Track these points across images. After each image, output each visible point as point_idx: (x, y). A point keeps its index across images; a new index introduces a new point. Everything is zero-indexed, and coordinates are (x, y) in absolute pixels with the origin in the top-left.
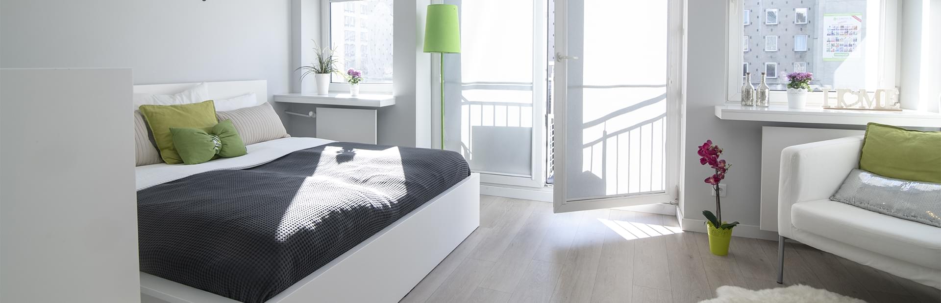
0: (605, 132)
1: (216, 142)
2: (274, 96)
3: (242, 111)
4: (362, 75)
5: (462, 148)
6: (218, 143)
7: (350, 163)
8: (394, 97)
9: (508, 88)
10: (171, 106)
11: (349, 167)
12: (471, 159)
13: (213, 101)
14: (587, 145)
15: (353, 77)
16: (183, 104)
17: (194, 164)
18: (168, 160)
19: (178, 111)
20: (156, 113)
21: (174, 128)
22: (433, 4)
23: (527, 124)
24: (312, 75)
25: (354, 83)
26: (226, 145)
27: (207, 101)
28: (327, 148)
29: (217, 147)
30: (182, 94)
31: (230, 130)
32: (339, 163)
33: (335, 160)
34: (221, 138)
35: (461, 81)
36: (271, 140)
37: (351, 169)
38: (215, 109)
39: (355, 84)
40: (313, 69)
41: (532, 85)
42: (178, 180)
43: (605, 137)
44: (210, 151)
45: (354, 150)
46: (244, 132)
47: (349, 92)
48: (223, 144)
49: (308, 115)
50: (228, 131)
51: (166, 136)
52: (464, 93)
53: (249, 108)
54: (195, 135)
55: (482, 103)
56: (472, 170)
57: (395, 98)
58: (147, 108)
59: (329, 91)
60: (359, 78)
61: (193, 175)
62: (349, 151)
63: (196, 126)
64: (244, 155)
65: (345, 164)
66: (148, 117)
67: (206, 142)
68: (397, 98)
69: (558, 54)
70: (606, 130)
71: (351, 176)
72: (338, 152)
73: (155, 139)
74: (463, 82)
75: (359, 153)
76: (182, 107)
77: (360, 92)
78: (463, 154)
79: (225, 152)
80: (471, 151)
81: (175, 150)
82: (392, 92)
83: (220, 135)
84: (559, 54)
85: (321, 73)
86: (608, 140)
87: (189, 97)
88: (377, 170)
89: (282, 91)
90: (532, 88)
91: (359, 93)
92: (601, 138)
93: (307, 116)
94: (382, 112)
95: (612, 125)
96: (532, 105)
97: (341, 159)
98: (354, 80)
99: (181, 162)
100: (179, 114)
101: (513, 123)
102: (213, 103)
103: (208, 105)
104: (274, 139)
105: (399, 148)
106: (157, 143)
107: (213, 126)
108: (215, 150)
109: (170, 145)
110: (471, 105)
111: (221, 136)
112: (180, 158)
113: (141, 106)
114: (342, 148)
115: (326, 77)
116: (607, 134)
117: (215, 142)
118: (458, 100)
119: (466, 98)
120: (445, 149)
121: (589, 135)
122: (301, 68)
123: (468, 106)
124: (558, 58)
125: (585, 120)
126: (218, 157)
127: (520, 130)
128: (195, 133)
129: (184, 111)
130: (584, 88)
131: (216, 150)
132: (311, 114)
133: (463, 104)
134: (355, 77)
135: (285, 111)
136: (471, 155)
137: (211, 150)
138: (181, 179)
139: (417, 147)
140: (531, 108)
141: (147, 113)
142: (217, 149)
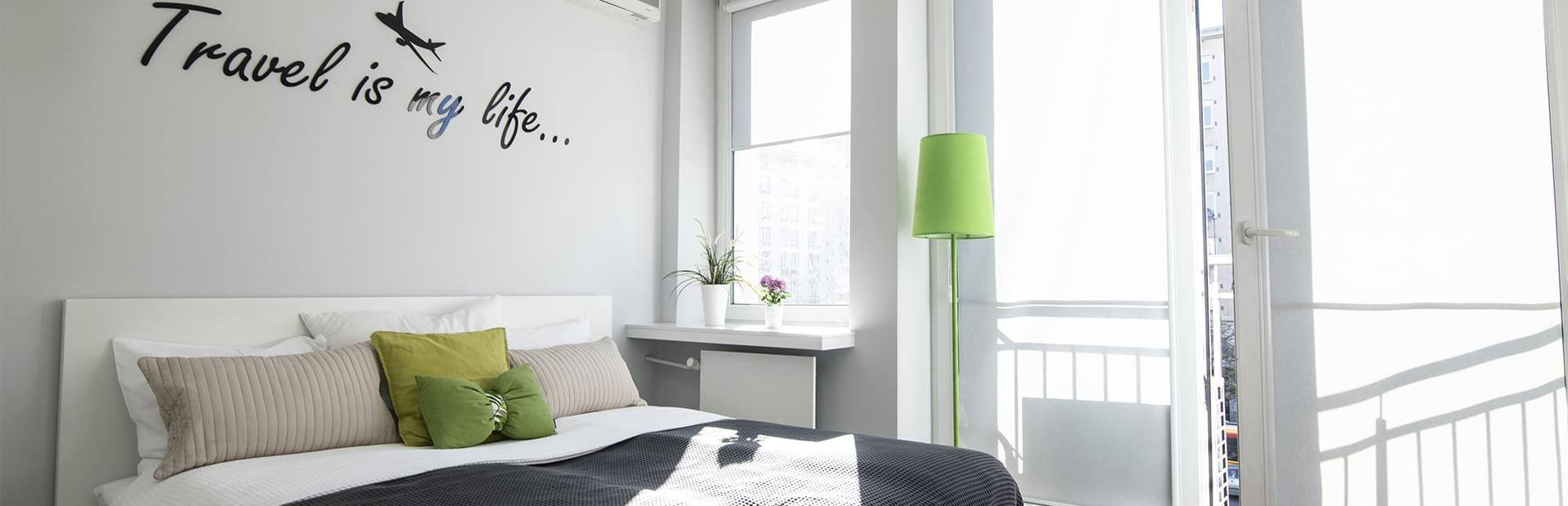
0: (1381, 423)
1: (497, 408)
2: (627, 328)
3: (556, 351)
4: (788, 287)
5: (1000, 446)
6: (501, 409)
7: (745, 466)
8: (852, 331)
9: (1107, 314)
10: (428, 335)
11: (746, 473)
12: (1021, 471)
13: (504, 329)
14: (1332, 454)
15: (771, 291)
16: (450, 332)
17: (450, 448)
18: (408, 437)
19: (436, 344)
20: (397, 347)
21: (422, 376)
22: (932, 134)
23: (1156, 396)
24: (696, 288)
25: (773, 302)
26: (516, 413)
27: (493, 329)
28: (706, 430)
29: (498, 416)
30: (454, 315)
31: (525, 385)
32: (722, 466)
33: (715, 457)
34: (506, 400)
35: (996, 299)
36: (609, 409)
37: (747, 479)
38: (506, 344)
39: (774, 305)
40: (697, 276)
41: (1166, 307)
42: (403, 478)
43: (1383, 435)
44: (484, 424)
45: (760, 437)
46: (555, 390)
47: (763, 322)
48: (511, 412)
49: (686, 364)
50: (522, 388)
51: (411, 392)
52: (1003, 324)
53: (573, 347)
54: (458, 391)
55: (1044, 348)
56: (1024, 496)
57: (854, 333)
58: (384, 337)
59: (727, 321)
60: (782, 294)
61: (434, 471)
62: (749, 439)
63: (465, 375)
64: (550, 435)
65: (734, 467)
66: (383, 353)
67: (477, 405)
68: (858, 334)
69: (1242, 225)
70: (1384, 418)
71: (744, 494)
72: (725, 440)
73: (392, 396)
74: (999, 300)
75: (768, 444)
76: (446, 339)
77: (784, 323)
78: (1001, 457)
79: (513, 427)
80: (1021, 452)
81: (421, 420)
82: (848, 323)
83: (506, 395)
84: (1246, 227)
85: (711, 283)
86: (1392, 445)
87: (465, 323)
88: (802, 485)
89: (642, 320)
90: (1167, 314)
91: (783, 325)
92: (1371, 438)
93: (684, 367)
94: (828, 363)
95: (1400, 407)
96: (1168, 353)
97: (730, 455)
98: (773, 297)
99: (428, 443)
100: (439, 350)
101: (1122, 393)
102: (505, 334)
103: (493, 337)
104: (614, 408)
105: (855, 438)
106: (394, 404)
107: (497, 376)
108: (493, 422)
109: (414, 408)
110: (1019, 352)
111: (509, 395)
112: (428, 434)
113: (374, 334)
114: (737, 432)
115: (721, 291)
116: (1389, 427)
117: (495, 407)
118: (988, 340)
119: (1007, 335)
120: (961, 445)
121: (1332, 429)
122: (676, 272)
123: (1013, 352)
124: (1243, 235)
125: (1323, 390)
126: (500, 436)
127: (1139, 411)
128: (459, 388)
129: (448, 346)
130: (1315, 311)
131: (496, 423)
132: (690, 362)
133: (1002, 348)
134: (774, 289)
135: (646, 356)
136: (1021, 463)
137: (484, 422)
138: (408, 477)
139: (899, 438)
140: (1168, 358)
141: (382, 346)
142: (498, 420)
